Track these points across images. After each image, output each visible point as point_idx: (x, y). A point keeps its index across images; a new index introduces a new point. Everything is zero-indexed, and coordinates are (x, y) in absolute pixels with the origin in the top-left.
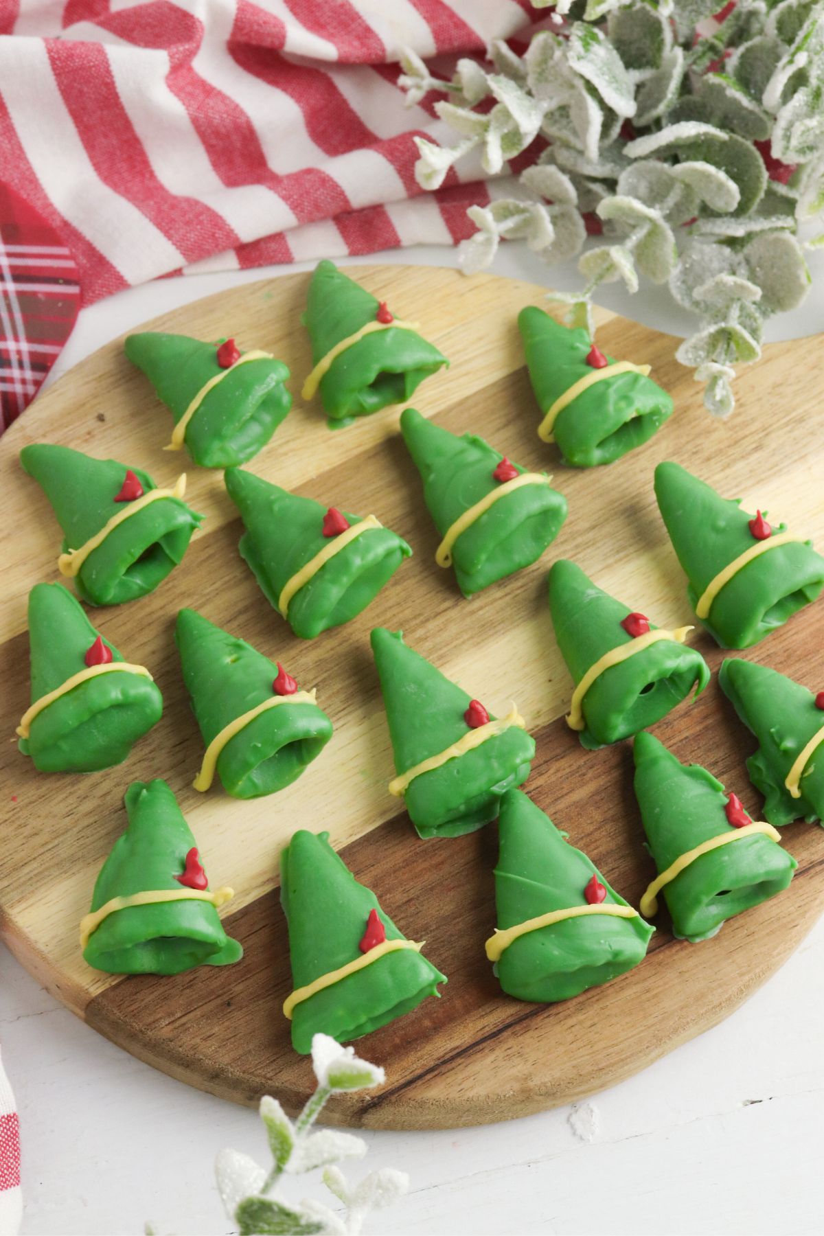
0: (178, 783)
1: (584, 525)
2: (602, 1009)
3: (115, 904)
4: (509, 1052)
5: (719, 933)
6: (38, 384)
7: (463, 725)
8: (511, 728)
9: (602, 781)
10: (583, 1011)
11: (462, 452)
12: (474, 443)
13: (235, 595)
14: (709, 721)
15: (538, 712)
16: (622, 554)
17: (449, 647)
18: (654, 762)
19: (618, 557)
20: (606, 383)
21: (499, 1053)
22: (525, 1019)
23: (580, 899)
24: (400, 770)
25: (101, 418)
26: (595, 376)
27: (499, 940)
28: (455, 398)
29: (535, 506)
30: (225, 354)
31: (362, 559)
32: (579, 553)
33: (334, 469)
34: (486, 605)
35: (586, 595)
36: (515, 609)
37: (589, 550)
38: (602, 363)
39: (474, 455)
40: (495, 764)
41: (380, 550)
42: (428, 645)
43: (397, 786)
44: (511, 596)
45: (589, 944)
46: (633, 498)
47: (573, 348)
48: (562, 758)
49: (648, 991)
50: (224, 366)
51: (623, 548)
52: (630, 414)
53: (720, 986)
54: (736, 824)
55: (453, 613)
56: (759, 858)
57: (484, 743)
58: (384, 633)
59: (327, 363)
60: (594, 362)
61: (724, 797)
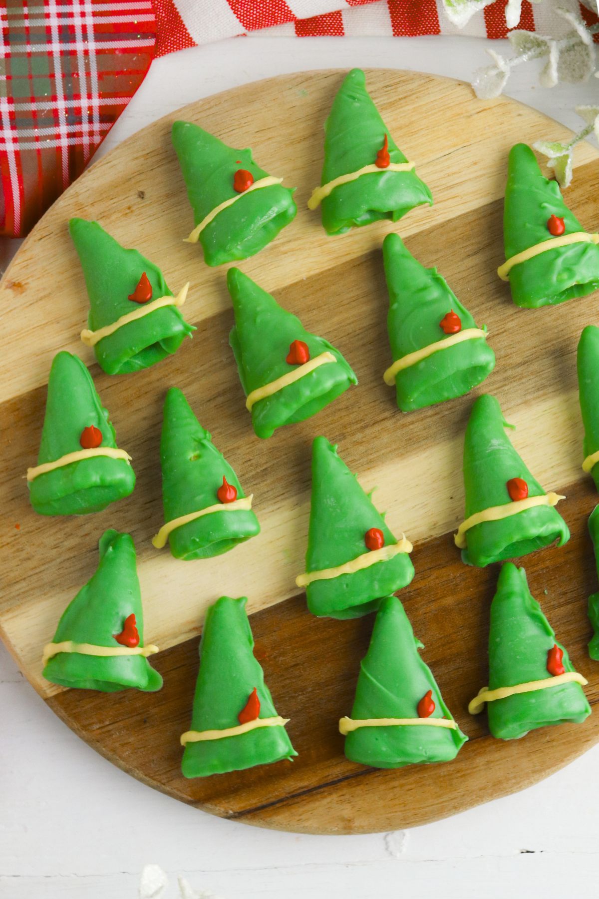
0: (142, 536)
1: (517, 359)
2: (420, 778)
3: (67, 647)
4: (342, 798)
5: (526, 735)
7: (362, 545)
10: (406, 777)
11: (425, 288)
12: (437, 280)
13: (219, 378)
14: (571, 556)
15: (435, 525)
16: (541, 393)
17: (378, 454)
18: (509, 595)
19: (536, 394)
20: (556, 253)
21: (335, 797)
22: (361, 775)
23: (413, 712)
24: (309, 569)
25: (141, 195)
26: (552, 243)
27: (347, 725)
30: (240, 181)
31: (311, 392)
32: (505, 385)
33: (322, 273)
34: (418, 421)
35: (490, 445)
36: (440, 428)
37: (515, 384)
38: (560, 230)
39: (435, 293)
40: (376, 586)
41: (328, 384)
42: (362, 449)
43: (302, 581)
44: (439, 416)
45: (410, 748)
47: (540, 207)
48: (443, 567)
49: (458, 772)
50: (238, 189)
51: (544, 387)
52: (572, 283)
53: (515, 777)
54: (552, 672)
55: (389, 424)
56: (560, 705)
57: (373, 565)
58: (323, 444)
59: (327, 189)
60: (553, 227)
61: (552, 642)
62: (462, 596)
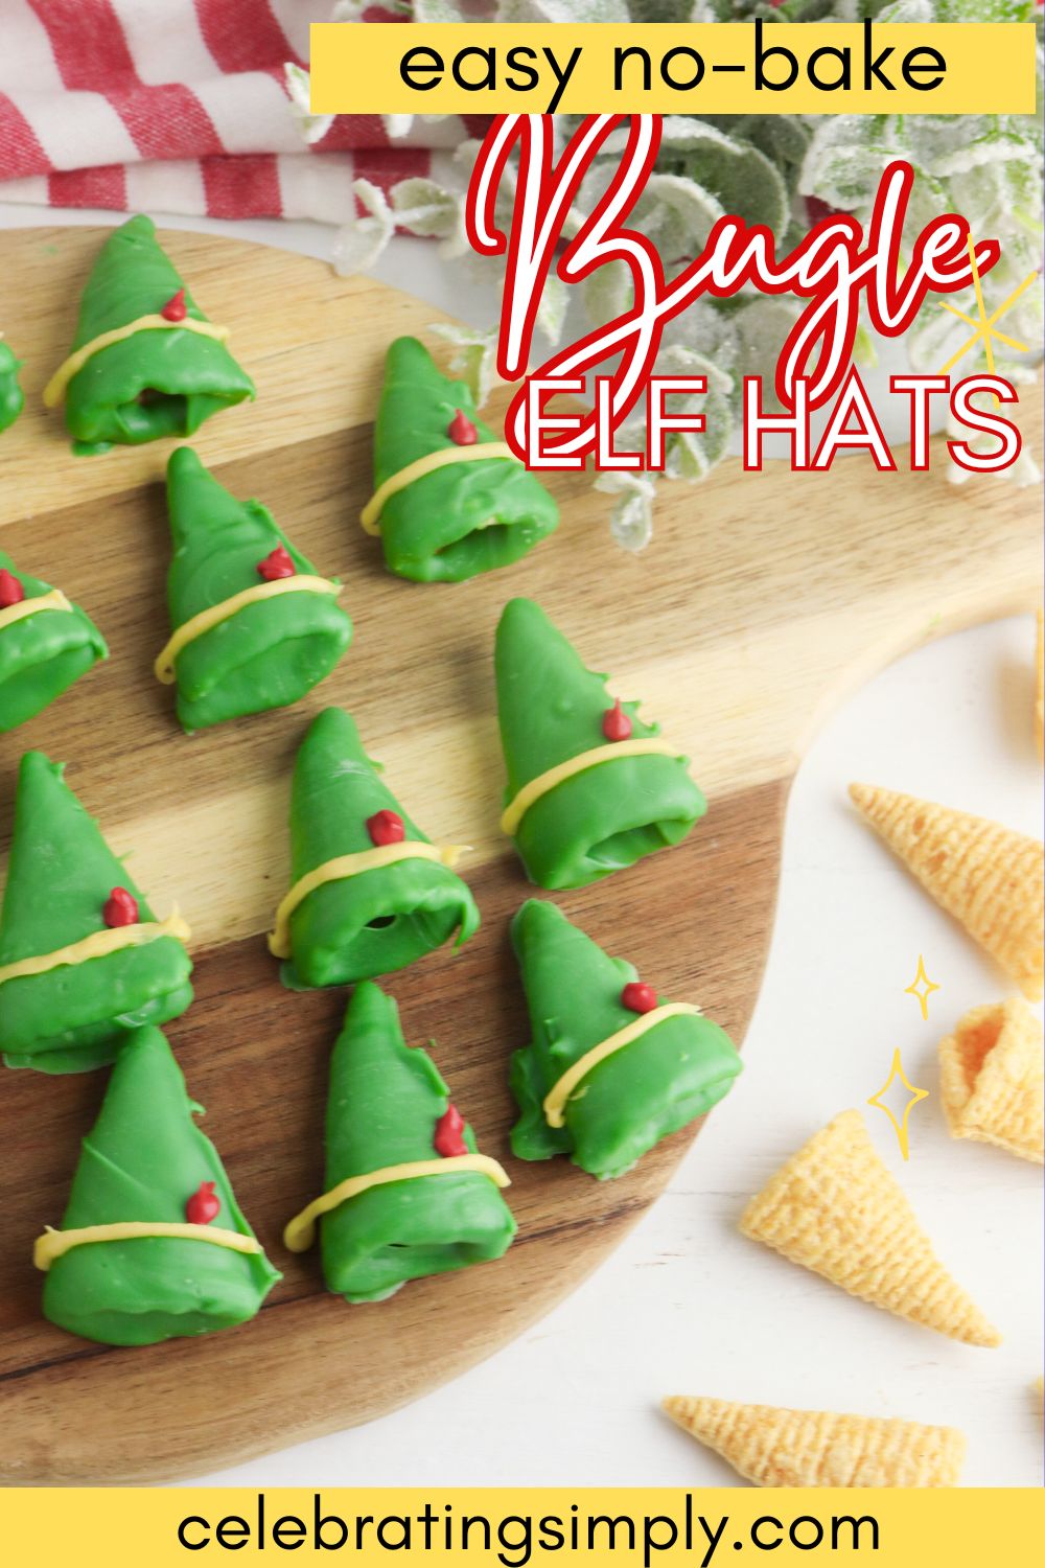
1: (389, 663)
2: (188, 1370)
4: (35, 1403)
5: (394, 1296)
8: (164, 938)
9: (297, 1037)
10: (160, 1368)
11: (234, 524)
12: (257, 515)
14: (480, 984)
15: (235, 919)
16: (430, 717)
17: (138, 799)
18: (364, 1029)
19: (423, 718)
20: (463, 469)
21: (19, 1401)
22: (71, 1360)
23: (177, 1213)
26: (452, 454)
27: (53, 1243)
28: (267, 445)
29: (298, 626)
31: (22, 651)
32: (368, 702)
33: (60, 511)
34: (211, 750)
35: (338, 767)
36: (250, 764)
37: (385, 701)
38: (469, 438)
39: (251, 530)
40: (120, 987)
41: (55, 643)
42: (110, 788)
44: (249, 744)
45: (168, 1280)
46: (473, 639)
48: (247, 992)
49: (262, 1360)
51: (433, 708)
52: (484, 520)
53: (369, 1374)
54: (442, 1150)
55: (161, 752)
57: (117, 952)
58: (39, 761)
59: (77, 360)
60: (456, 434)
61: (442, 1106)
62: (278, 1043)
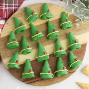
0: (19, 52)
1: (62, 35)
2: (48, 80)
3: (10, 63)
6: (18, 8)
7: (43, 54)
11: (52, 26)
12: (53, 26)
13: (29, 35)
18: (59, 61)
20: (67, 23)
21: (39, 82)
23: (48, 73)
24: (37, 56)
25: (22, 15)
27: (41, 74)
29: (56, 35)
30: (32, 13)
31: (39, 37)
33: (41, 24)
34: (50, 41)
36: (53, 42)
37: (61, 38)
39: (53, 27)
40: (45, 58)
41: (41, 36)
43: (37, 57)
45: (48, 77)
46: (67, 33)
47: (65, 18)
50: (32, 14)
52: (68, 27)
54: (64, 69)
55: (47, 41)
56: (65, 73)
57: (45, 56)
58: (40, 43)
59: (42, 15)
60: (66, 21)
61: (64, 66)
62: (54, 60)
